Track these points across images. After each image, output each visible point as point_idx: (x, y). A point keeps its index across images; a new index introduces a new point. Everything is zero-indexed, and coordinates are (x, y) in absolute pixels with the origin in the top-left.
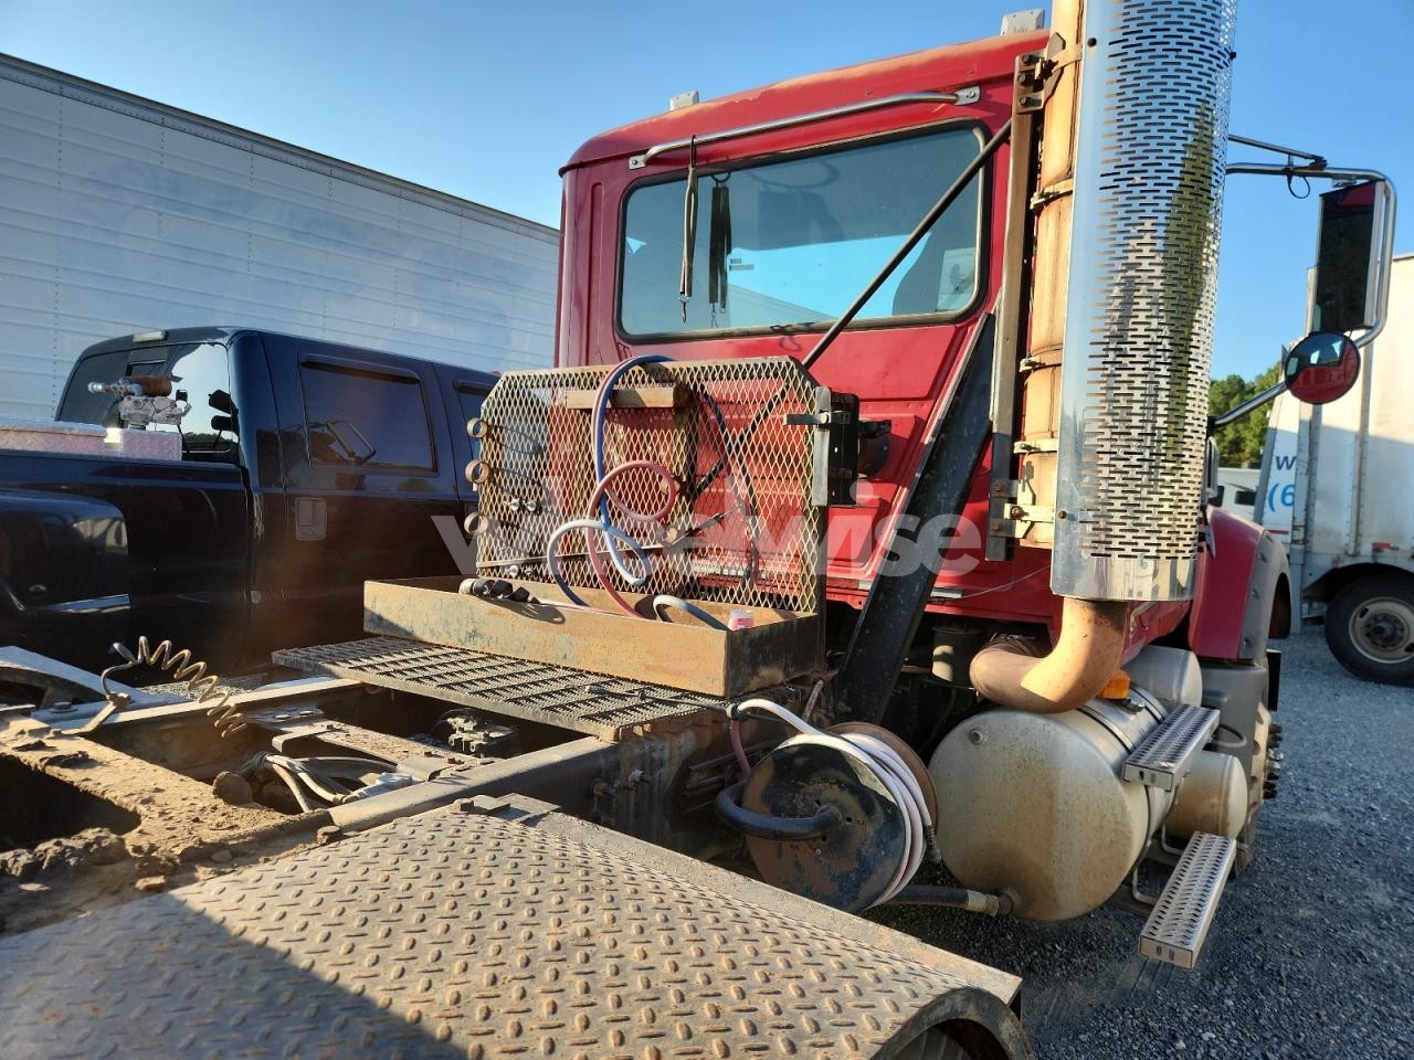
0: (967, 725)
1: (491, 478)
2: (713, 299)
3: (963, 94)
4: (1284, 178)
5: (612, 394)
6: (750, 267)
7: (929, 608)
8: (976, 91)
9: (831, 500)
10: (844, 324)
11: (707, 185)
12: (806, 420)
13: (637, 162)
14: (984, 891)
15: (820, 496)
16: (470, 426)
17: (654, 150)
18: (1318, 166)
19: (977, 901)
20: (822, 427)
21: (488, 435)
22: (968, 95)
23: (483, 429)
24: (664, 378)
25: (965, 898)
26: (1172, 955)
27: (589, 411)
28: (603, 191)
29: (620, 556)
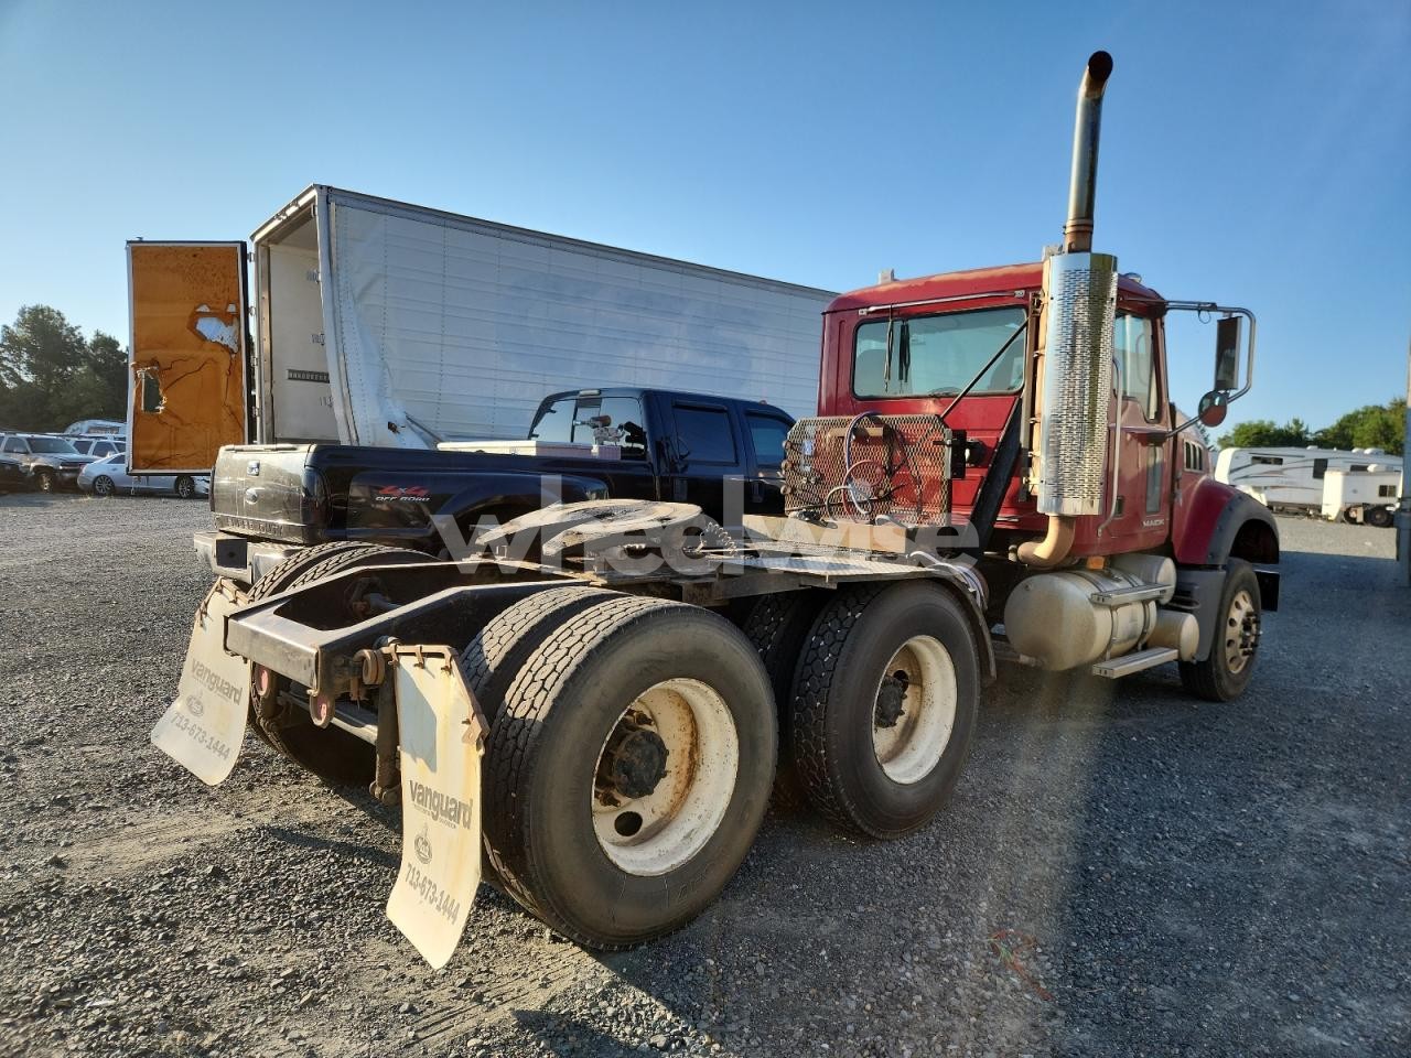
0: (1024, 582)
1: (792, 468)
2: (901, 378)
3: (1017, 292)
4: (1196, 312)
5: (854, 430)
6: (924, 343)
7: (996, 526)
8: (1023, 291)
9: (953, 476)
10: (964, 395)
11: (898, 325)
12: (943, 443)
13: (863, 312)
14: (1027, 655)
15: (948, 475)
16: (784, 444)
17: (872, 309)
18: (1213, 307)
19: (1024, 659)
20: (949, 446)
21: (791, 447)
22: (1020, 293)
23: (789, 445)
24: (878, 423)
25: (1018, 657)
26: (1106, 672)
27: (843, 438)
28: (845, 325)
29: (859, 503)
